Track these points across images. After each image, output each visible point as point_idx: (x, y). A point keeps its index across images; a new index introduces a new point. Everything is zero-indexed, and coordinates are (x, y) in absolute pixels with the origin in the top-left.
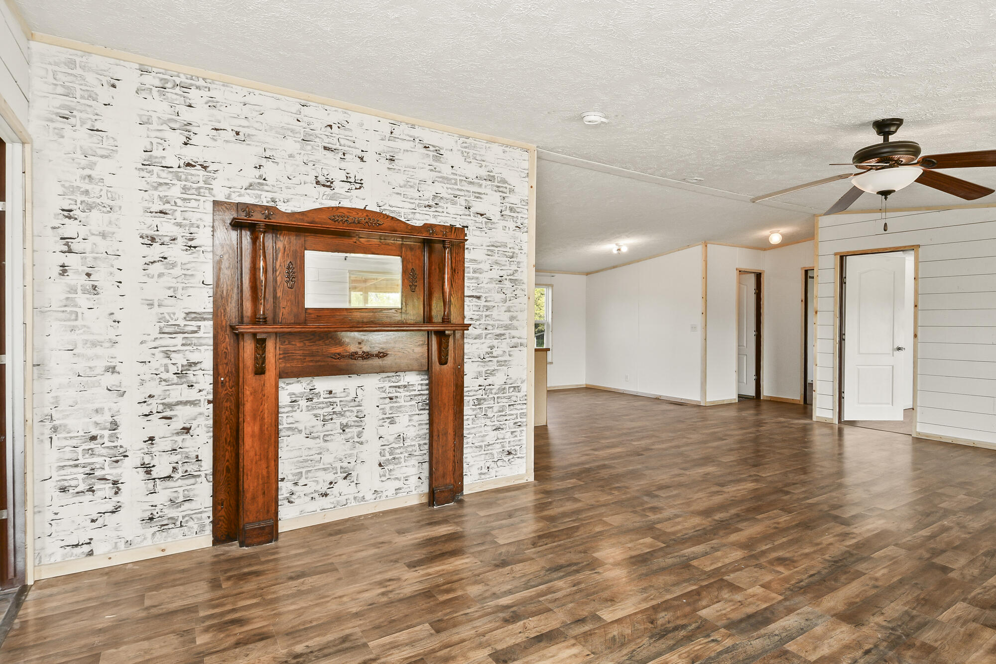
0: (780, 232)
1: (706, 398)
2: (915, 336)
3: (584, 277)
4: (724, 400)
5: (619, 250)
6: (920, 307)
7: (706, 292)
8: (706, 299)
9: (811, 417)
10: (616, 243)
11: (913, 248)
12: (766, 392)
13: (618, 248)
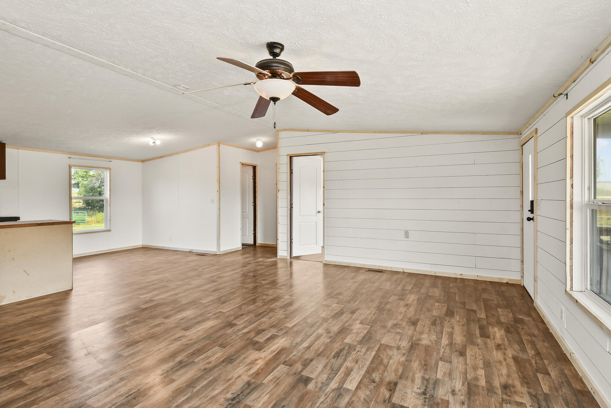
0: (262, 140)
1: (220, 249)
2: (324, 205)
3: (141, 163)
4: (232, 249)
5: (154, 142)
6: (325, 187)
7: (219, 177)
8: (219, 181)
9: (276, 256)
10: (153, 136)
11: (322, 154)
12: (259, 241)
13: (153, 141)
